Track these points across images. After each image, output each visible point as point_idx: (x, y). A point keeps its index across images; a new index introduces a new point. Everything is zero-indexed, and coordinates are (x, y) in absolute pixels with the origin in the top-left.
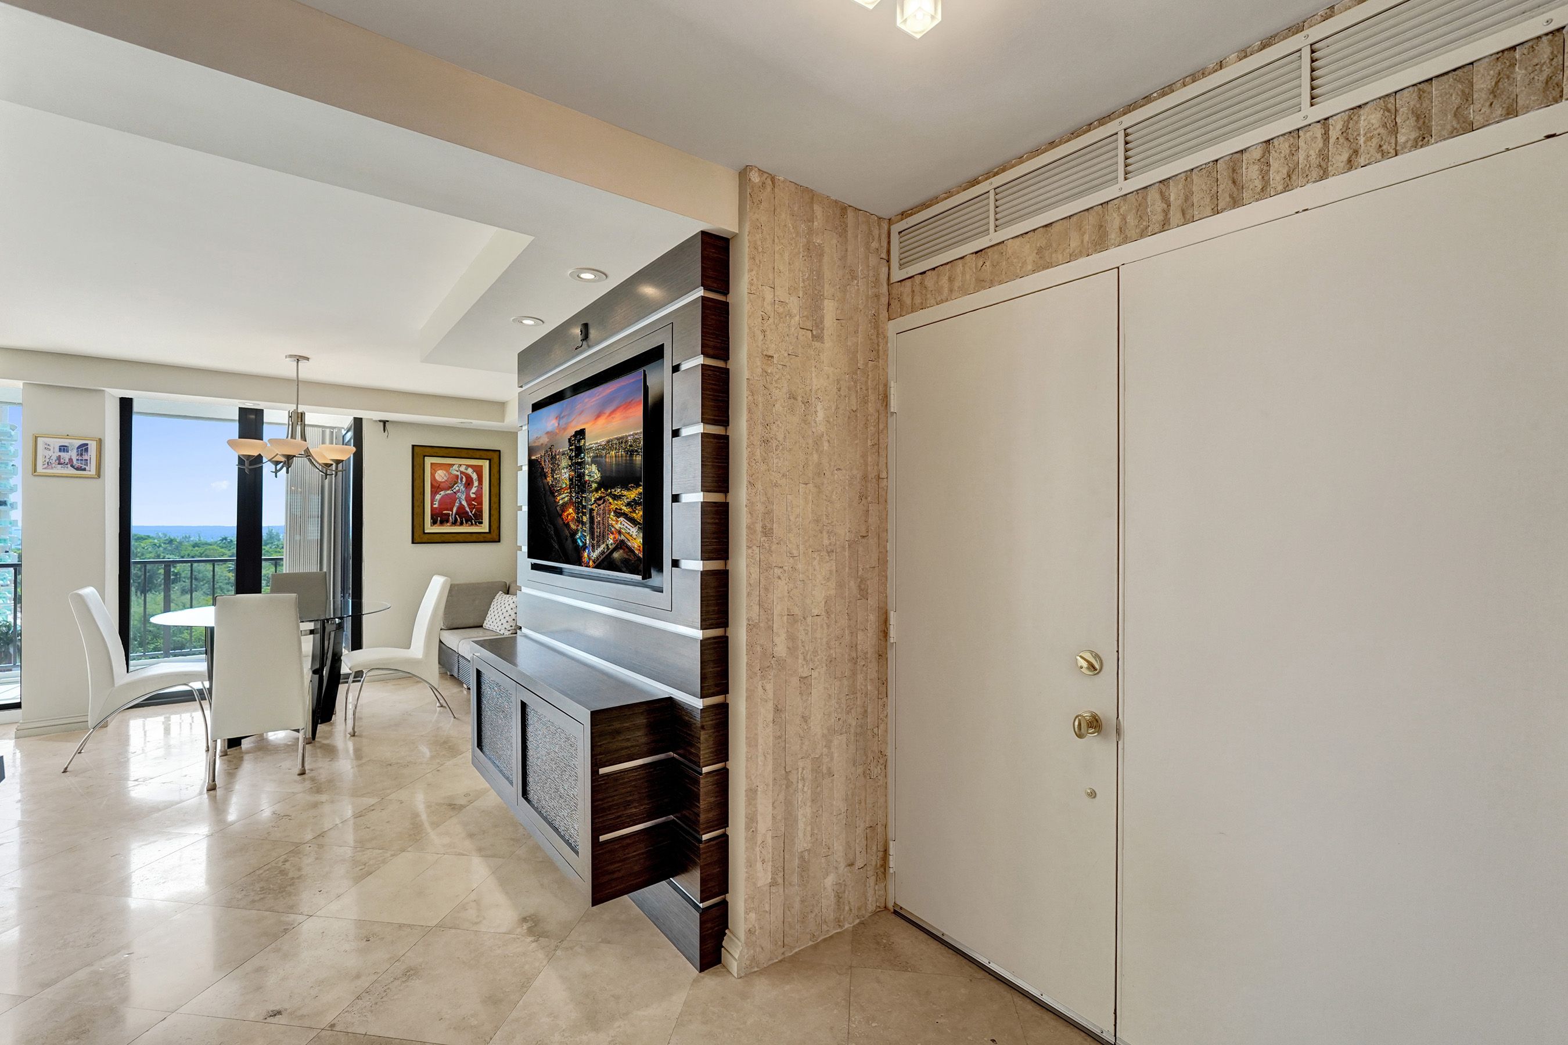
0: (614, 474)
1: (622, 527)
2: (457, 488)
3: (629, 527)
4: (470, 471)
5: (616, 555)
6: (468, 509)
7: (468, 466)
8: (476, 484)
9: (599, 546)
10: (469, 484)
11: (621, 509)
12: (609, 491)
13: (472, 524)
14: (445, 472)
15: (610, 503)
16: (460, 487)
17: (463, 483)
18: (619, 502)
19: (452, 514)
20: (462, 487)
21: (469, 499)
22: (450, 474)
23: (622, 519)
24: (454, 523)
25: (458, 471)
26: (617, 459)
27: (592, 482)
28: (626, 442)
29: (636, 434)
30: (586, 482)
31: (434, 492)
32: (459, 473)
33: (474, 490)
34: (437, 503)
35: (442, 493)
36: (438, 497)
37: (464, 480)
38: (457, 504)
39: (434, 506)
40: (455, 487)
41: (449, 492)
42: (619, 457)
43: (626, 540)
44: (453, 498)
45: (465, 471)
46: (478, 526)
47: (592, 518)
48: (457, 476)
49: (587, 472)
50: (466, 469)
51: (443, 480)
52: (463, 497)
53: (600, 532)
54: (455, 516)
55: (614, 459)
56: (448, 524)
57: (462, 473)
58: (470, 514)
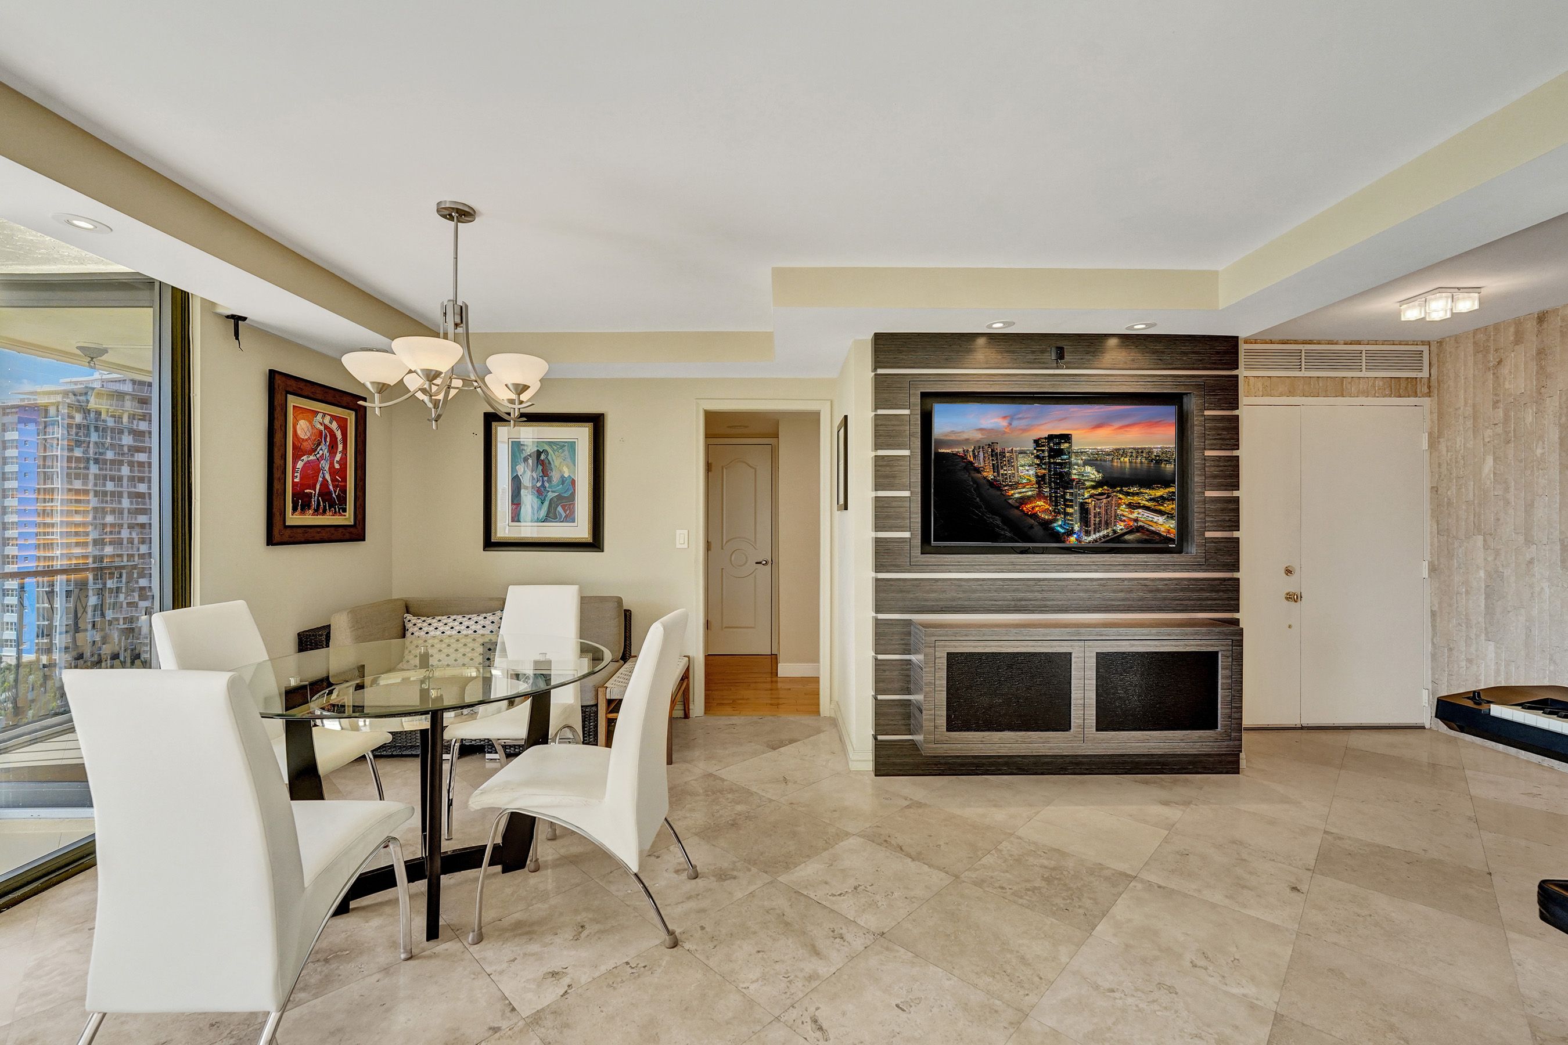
0: (1128, 477)
1: (1140, 516)
2: (321, 452)
3: (1150, 516)
4: (334, 426)
5: (1127, 537)
6: (331, 487)
7: (334, 418)
8: (340, 447)
9: (1099, 532)
10: (333, 447)
11: (1139, 503)
12: (1119, 489)
13: (335, 512)
14: (308, 424)
15: (1120, 498)
16: (324, 450)
17: (328, 444)
18: (1136, 498)
19: (315, 494)
20: (326, 451)
21: (333, 472)
22: (313, 427)
23: (1140, 510)
24: (316, 511)
25: (321, 424)
26: (1134, 465)
27: (1085, 480)
28: (1152, 453)
29: (1167, 448)
30: (1074, 480)
31: (296, 458)
32: (322, 428)
33: (338, 457)
34: (298, 474)
35: (305, 458)
36: (300, 465)
37: (328, 439)
38: (320, 479)
39: (296, 480)
40: (318, 450)
41: (312, 458)
42: (1136, 463)
43: (1146, 526)
44: (318, 470)
45: (329, 425)
46: (341, 515)
47: (1084, 510)
48: (321, 432)
49: (1074, 472)
50: (331, 423)
51: (306, 437)
52: (327, 468)
53: (1100, 521)
54: (318, 498)
55: (1128, 465)
56: (311, 512)
57: (326, 427)
58: (334, 495)
